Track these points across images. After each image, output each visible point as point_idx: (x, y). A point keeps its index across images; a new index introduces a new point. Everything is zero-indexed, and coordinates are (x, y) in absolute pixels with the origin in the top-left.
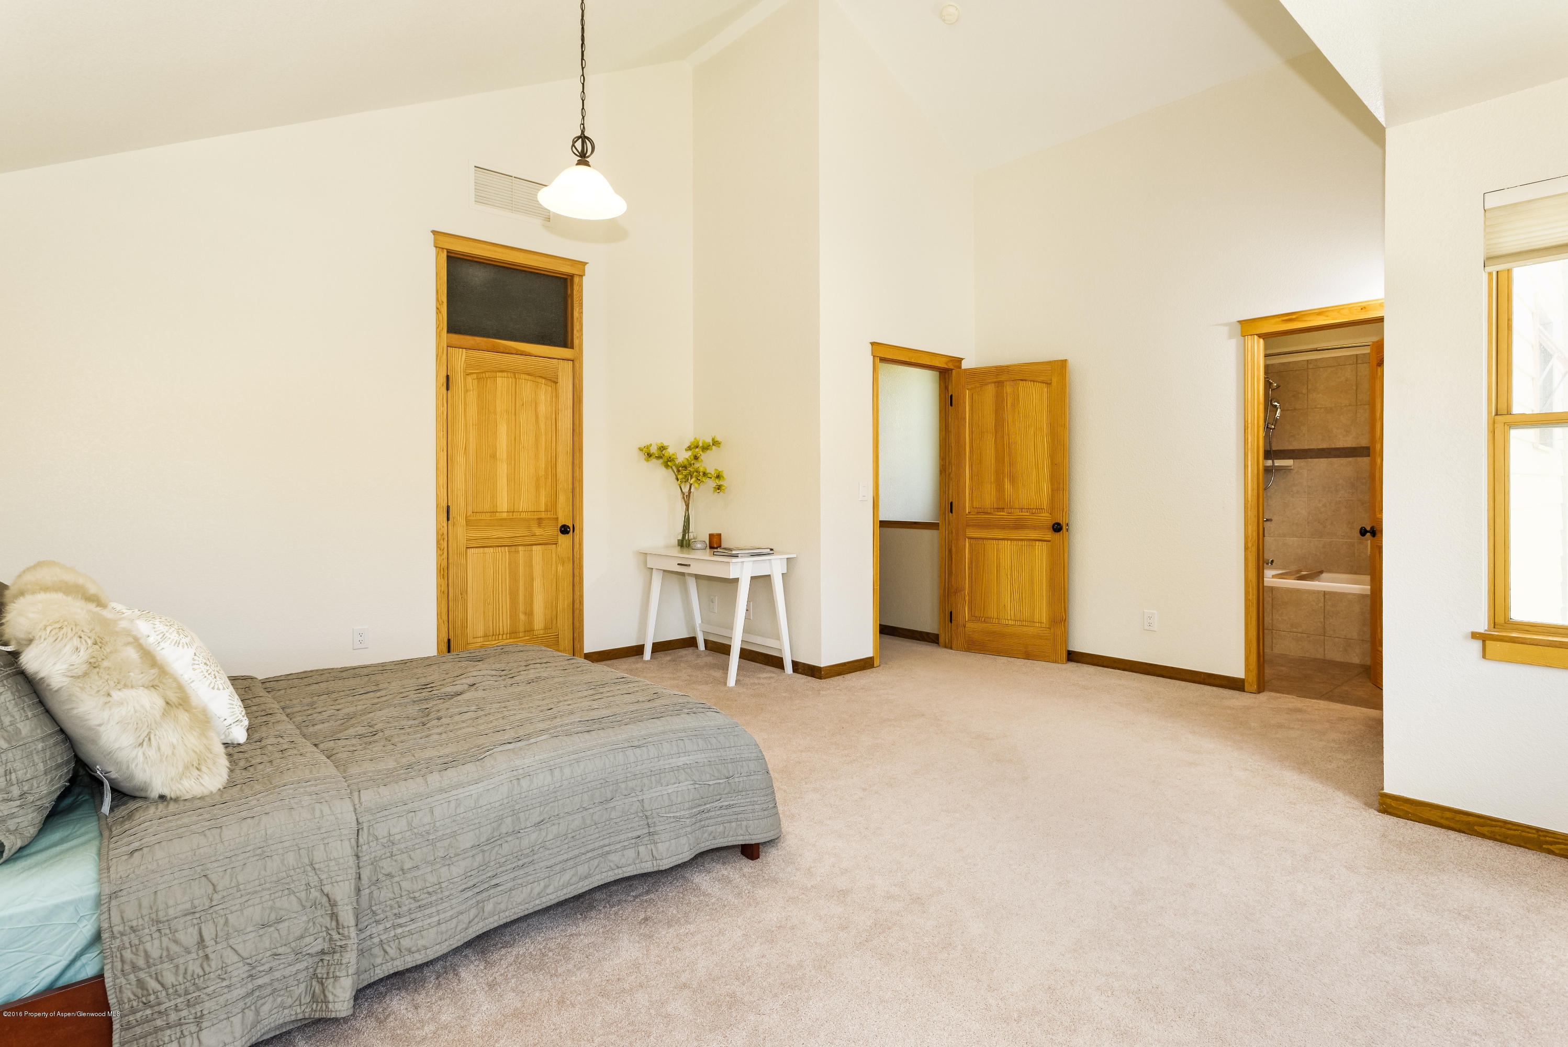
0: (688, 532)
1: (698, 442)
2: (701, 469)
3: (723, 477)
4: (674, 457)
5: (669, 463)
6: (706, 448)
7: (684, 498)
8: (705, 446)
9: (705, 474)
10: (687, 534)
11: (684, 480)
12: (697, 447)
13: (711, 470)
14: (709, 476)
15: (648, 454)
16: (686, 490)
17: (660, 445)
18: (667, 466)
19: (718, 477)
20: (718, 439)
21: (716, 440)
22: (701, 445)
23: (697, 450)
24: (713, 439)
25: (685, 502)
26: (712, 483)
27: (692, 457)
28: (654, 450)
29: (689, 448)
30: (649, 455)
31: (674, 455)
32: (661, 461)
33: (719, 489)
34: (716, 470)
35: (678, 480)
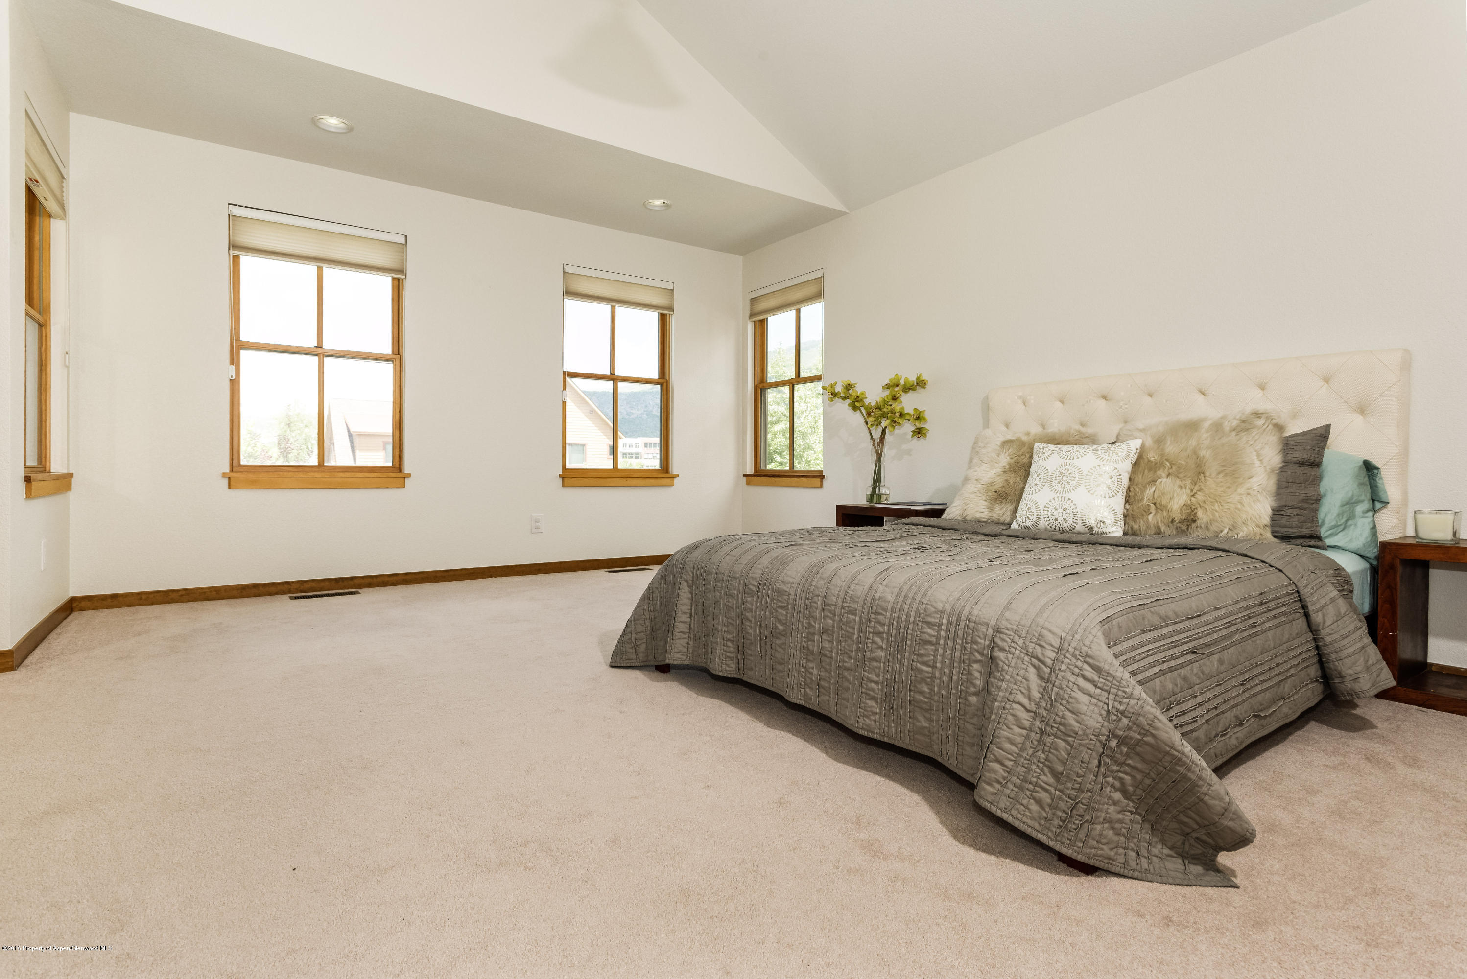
0: (880, 485)
1: (899, 380)
2: (898, 409)
3: (924, 419)
4: (862, 396)
5: (857, 404)
6: (908, 388)
7: (874, 445)
8: (908, 385)
9: (902, 415)
10: (878, 488)
11: (876, 423)
12: (897, 386)
13: (909, 409)
14: (907, 417)
15: (832, 394)
16: (877, 434)
17: (846, 383)
18: (854, 408)
19: (918, 418)
20: (924, 377)
21: (921, 379)
22: (902, 382)
23: (897, 389)
24: (918, 378)
25: (877, 451)
26: (908, 428)
27: (890, 397)
28: (839, 389)
29: (888, 386)
30: (834, 394)
31: (862, 394)
32: (848, 401)
33: (919, 433)
34: (916, 409)
35: (867, 424)
